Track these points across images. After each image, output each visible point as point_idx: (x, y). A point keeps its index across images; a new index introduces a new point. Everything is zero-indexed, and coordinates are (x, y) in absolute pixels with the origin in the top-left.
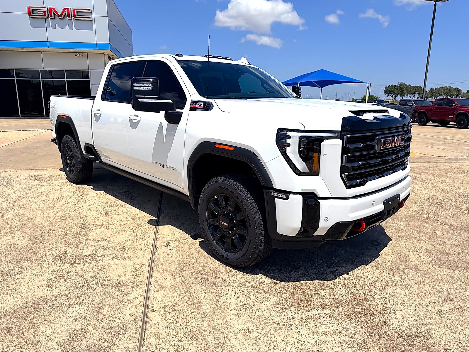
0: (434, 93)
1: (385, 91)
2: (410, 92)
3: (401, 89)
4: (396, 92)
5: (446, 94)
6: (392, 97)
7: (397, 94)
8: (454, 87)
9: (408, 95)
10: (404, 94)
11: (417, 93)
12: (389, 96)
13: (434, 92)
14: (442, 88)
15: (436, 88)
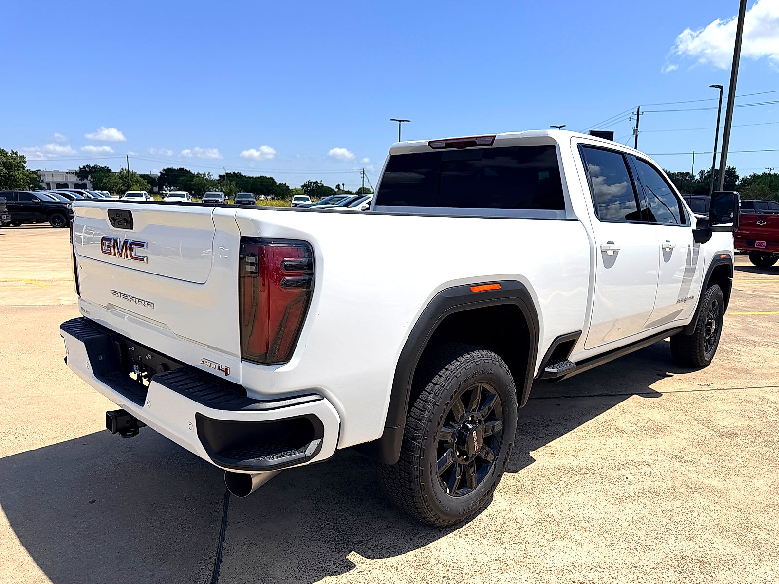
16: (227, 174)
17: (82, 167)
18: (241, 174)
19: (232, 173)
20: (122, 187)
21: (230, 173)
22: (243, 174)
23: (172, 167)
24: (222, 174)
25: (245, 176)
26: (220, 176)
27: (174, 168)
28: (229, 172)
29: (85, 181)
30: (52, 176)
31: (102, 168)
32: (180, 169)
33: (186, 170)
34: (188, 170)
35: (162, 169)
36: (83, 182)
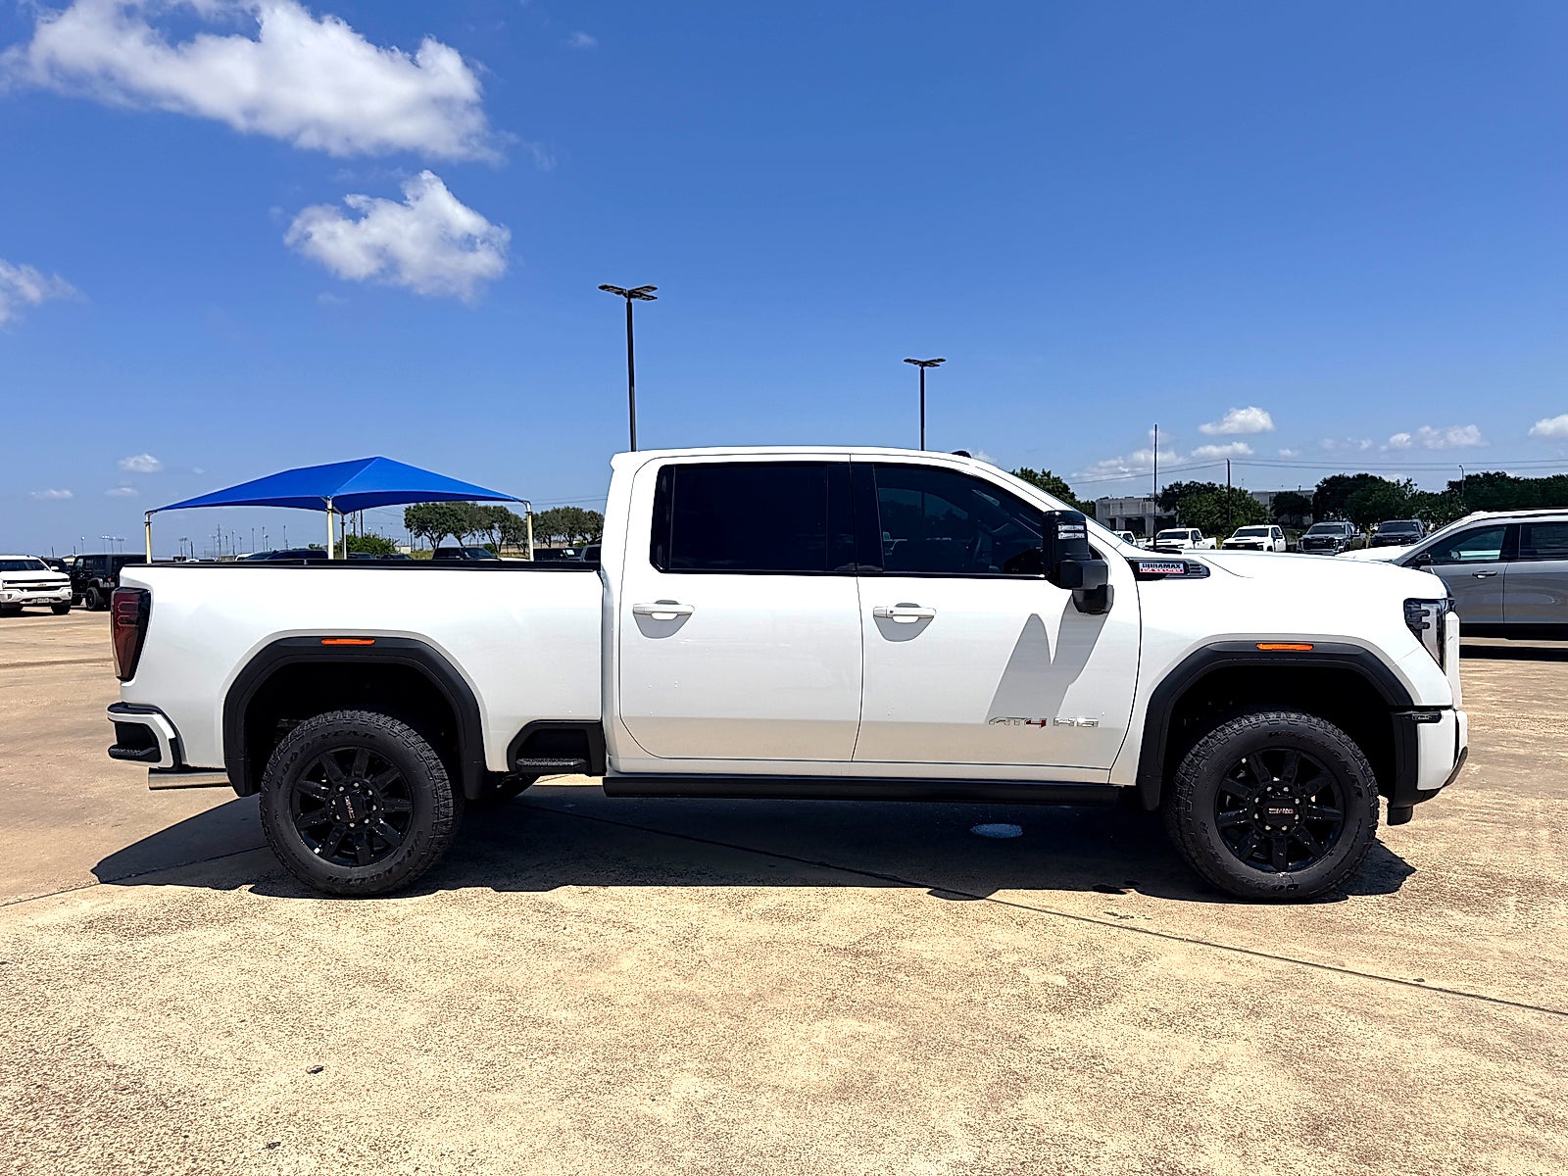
0: (540, 525)
1: (405, 520)
2: (479, 522)
3: (453, 515)
4: (441, 523)
5: (571, 529)
6: (432, 539)
7: (444, 529)
8: (586, 510)
9: (476, 532)
10: (464, 530)
11: (496, 525)
12: (420, 535)
13: (542, 523)
14: (558, 511)
15: (544, 511)
16: (1469, 477)
17: (1167, 487)
18: (1503, 477)
19: (1481, 475)
20: (1219, 520)
21: (1478, 476)
22: (1511, 475)
23: (1342, 473)
24: (1457, 480)
25: (1516, 480)
26: (1451, 484)
27: (1346, 475)
28: (1473, 473)
29: (1172, 512)
30: (1121, 507)
31: (1203, 485)
32: (1359, 475)
33: (1373, 478)
34: (1377, 477)
35: (1321, 479)
36: (1168, 514)
